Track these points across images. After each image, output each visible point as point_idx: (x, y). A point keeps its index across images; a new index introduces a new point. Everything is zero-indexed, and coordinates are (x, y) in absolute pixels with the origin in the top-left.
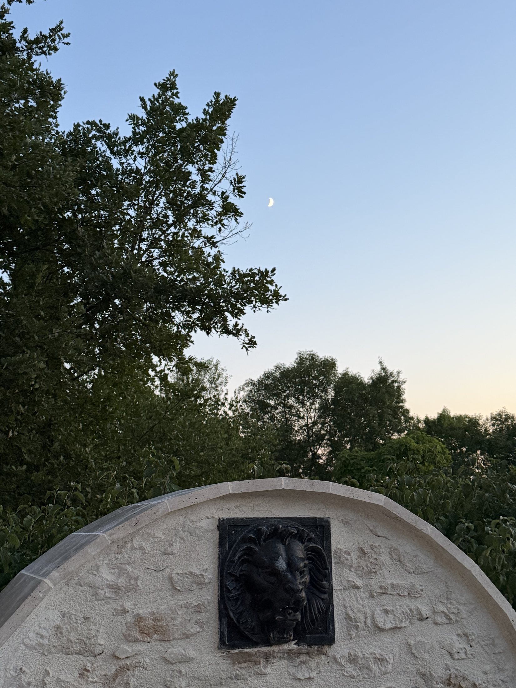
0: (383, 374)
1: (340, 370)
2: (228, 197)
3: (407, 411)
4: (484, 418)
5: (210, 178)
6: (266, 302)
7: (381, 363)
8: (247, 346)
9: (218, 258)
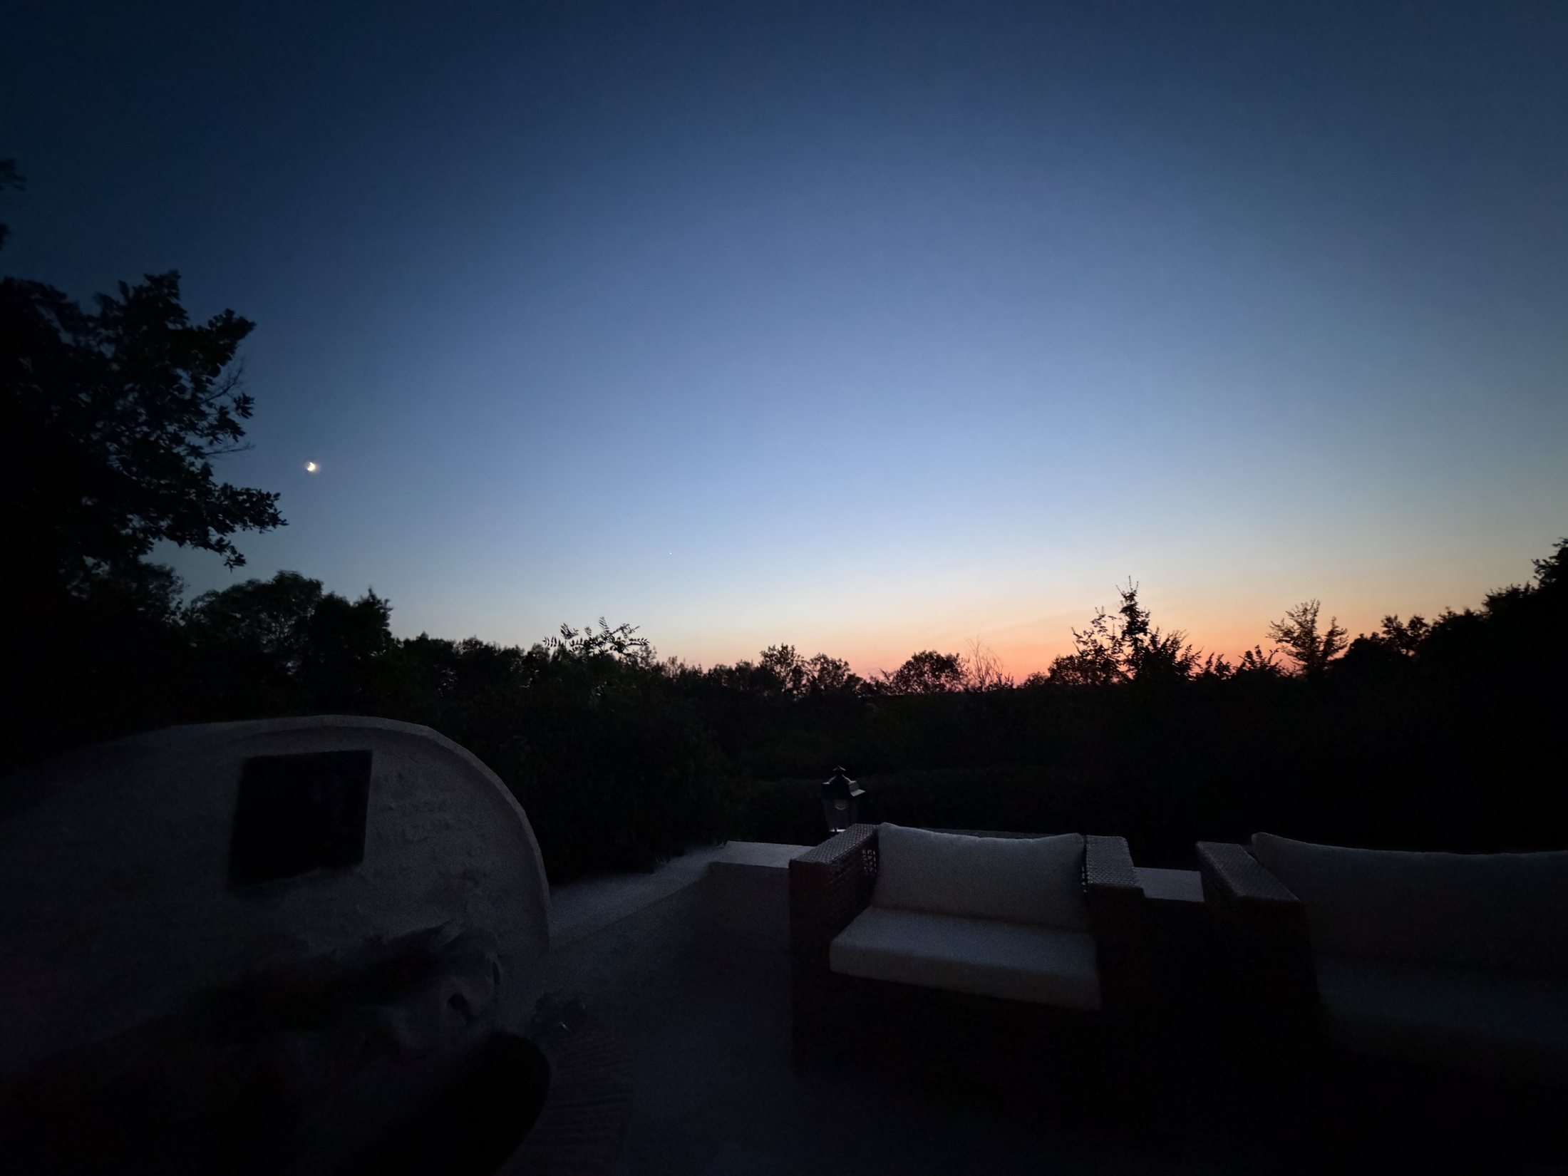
0: (371, 601)
1: (325, 592)
2: (228, 413)
3: (389, 634)
4: (458, 642)
5: (208, 389)
6: (262, 524)
7: (370, 591)
8: (231, 563)
9: (206, 471)
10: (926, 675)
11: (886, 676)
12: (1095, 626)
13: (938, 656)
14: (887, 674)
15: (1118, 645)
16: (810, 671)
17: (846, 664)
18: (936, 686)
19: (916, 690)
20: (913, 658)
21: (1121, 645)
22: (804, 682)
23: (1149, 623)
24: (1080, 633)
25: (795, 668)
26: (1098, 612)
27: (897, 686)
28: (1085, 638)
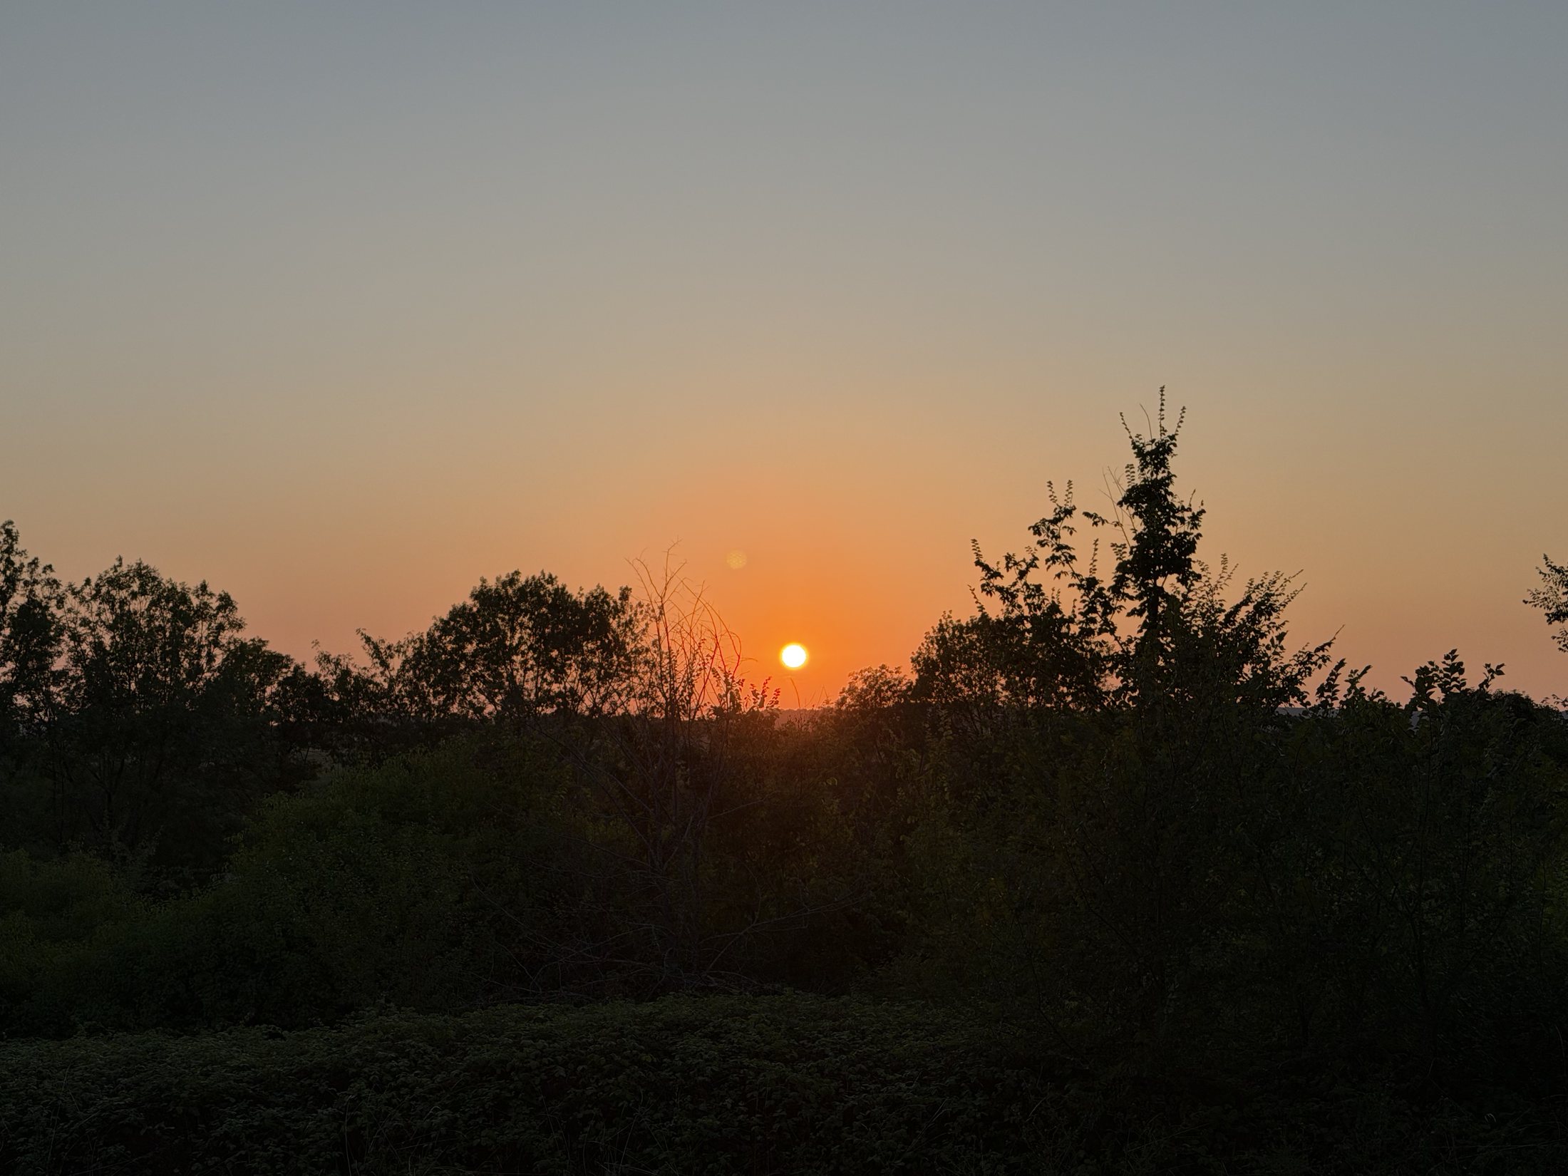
10: (517, 658)
11: (380, 654)
12: (1042, 544)
13: (561, 594)
14: (383, 647)
15: (1100, 609)
16: (85, 622)
17: (226, 603)
18: (548, 698)
19: (479, 710)
20: (476, 596)
21: (1108, 609)
22: (59, 664)
23: (1199, 544)
24: (994, 560)
25: (23, 609)
26: (1054, 500)
27: (415, 691)
28: (1008, 579)
